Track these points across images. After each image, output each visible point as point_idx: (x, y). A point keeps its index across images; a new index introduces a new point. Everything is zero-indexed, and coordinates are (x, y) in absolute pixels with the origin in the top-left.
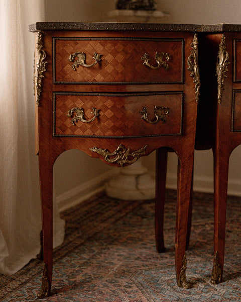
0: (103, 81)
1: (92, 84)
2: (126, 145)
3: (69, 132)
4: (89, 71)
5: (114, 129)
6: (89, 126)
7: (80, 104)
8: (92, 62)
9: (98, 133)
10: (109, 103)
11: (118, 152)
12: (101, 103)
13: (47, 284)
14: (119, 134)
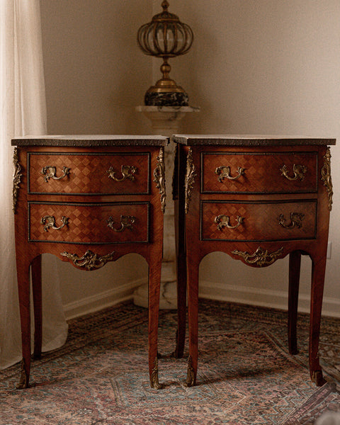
0: (71, 192)
1: (62, 195)
2: (94, 250)
3: (42, 238)
4: (59, 183)
5: (82, 236)
6: (60, 233)
7: (51, 212)
8: (61, 175)
9: (67, 239)
10: (77, 212)
11: (85, 257)
12: (70, 213)
13: (25, 376)
14: (87, 240)
